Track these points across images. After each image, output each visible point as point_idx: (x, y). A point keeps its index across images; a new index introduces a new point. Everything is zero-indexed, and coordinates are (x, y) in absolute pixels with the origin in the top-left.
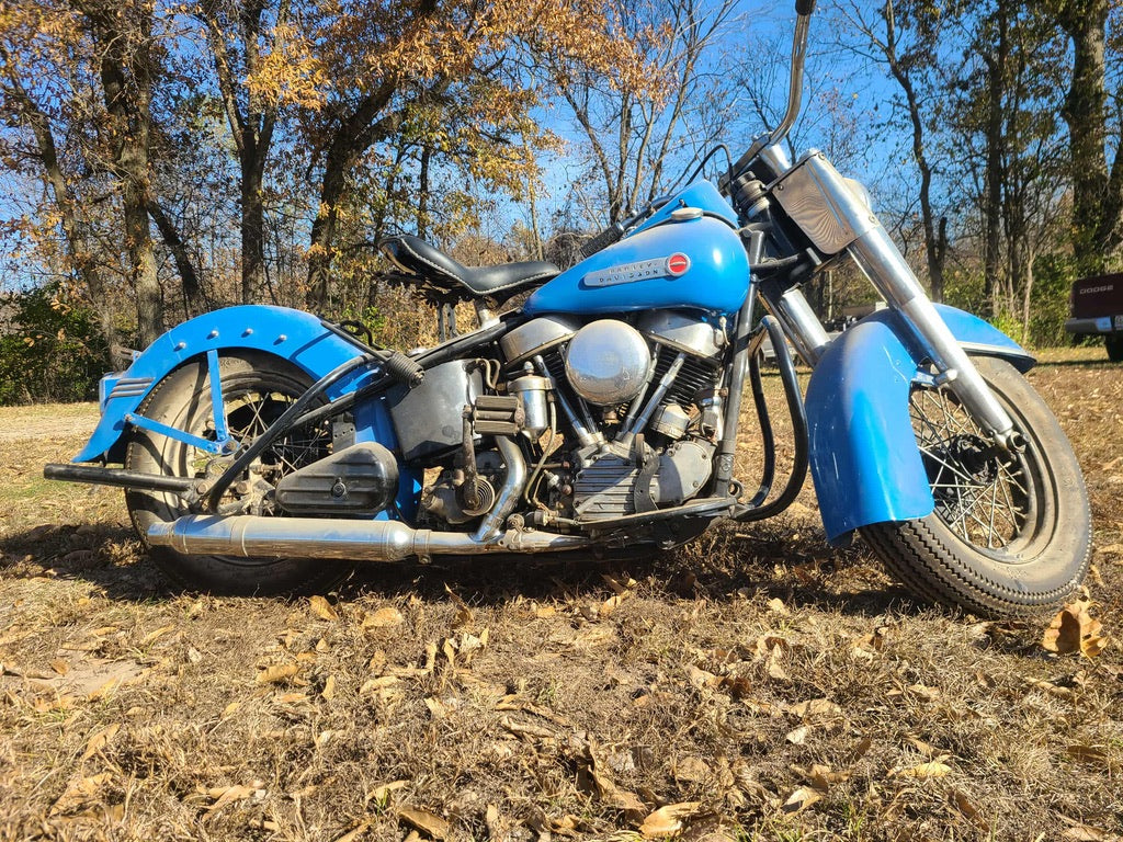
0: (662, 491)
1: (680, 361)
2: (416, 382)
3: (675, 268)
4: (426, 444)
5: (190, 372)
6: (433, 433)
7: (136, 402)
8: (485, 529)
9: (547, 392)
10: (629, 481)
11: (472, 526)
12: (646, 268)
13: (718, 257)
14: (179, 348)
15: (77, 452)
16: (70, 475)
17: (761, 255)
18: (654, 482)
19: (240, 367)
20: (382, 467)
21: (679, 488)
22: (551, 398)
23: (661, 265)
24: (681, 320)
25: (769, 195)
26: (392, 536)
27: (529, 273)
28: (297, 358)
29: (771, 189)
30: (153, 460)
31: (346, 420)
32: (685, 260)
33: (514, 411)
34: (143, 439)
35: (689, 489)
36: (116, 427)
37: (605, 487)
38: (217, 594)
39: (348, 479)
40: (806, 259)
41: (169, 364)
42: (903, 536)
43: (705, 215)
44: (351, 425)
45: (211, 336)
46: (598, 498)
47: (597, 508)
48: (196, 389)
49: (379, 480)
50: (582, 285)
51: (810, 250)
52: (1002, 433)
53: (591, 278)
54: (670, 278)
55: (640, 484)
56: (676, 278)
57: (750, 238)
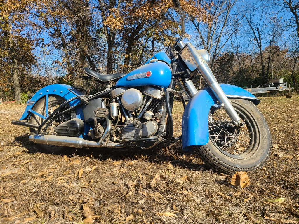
0: (143, 134)
1: (151, 100)
2: (87, 104)
3: (148, 75)
4: (90, 119)
5: (43, 100)
6: (92, 116)
7: (31, 107)
8: (100, 141)
9: (118, 107)
10: (135, 131)
11: (97, 140)
12: (141, 75)
13: (162, 72)
14: (40, 94)
15: (20, 118)
16: (16, 123)
17: (176, 71)
18: (141, 131)
19: (54, 99)
20: (78, 125)
21: (147, 133)
22: (119, 108)
23: (145, 74)
24: (152, 89)
25: (178, 55)
26: (79, 142)
27: (118, 76)
28: (65, 97)
29: (179, 53)
30: (35, 120)
31: (74, 112)
32: (150, 73)
33: (105, 111)
34: (33, 115)
35: (149, 134)
36: (27, 113)
37: (129, 132)
38: (45, 153)
39: (70, 127)
40: (186, 72)
41: (38, 98)
42: (201, 150)
43: (159, 61)
44: (75, 114)
45: (47, 91)
46: (127, 135)
47: (127, 137)
48: (44, 104)
49: (77, 128)
50: (127, 80)
51: (187, 70)
52: (237, 122)
53: (129, 78)
54: (147, 78)
55: (138, 131)
56: (148, 78)
57: (173, 67)
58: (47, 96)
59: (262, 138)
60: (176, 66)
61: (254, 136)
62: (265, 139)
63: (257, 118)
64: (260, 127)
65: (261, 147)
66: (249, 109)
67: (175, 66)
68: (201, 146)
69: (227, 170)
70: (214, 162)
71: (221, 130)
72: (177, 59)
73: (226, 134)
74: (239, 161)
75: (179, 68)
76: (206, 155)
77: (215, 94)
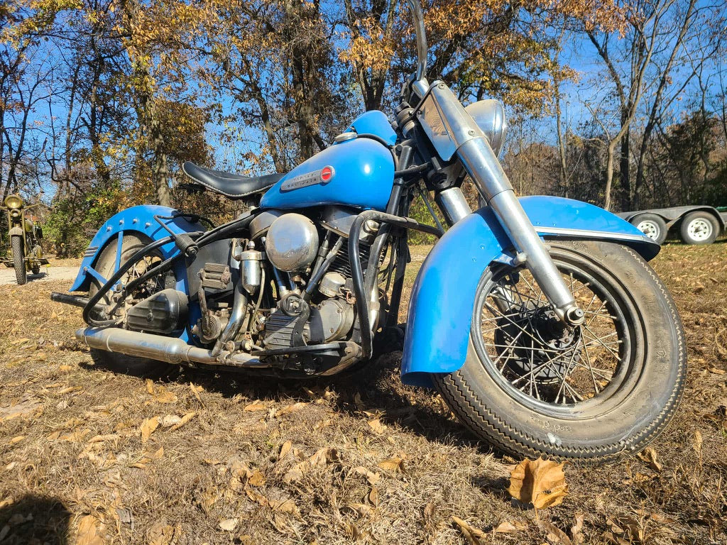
0: (312, 334)
1: (339, 243)
3: (326, 176)
7: (91, 260)
8: (216, 348)
9: (260, 261)
10: (293, 325)
11: (210, 346)
12: (310, 177)
13: (367, 169)
14: (109, 231)
15: (71, 287)
16: (59, 298)
18: (307, 327)
19: (135, 241)
20: (172, 305)
21: (322, 332)
22: (262, 266)
23: (318, 174)
24: (341, 213)
25: (414, 118)
26: (170, 348)
28: (154, 236)
29: (415, 114)
31: (171, 275)
32: (330, 170)
33: (222, 273)
35: (327, 334)
36: (83, 275)
37: (280, 328)
39: (154, 311)
40: (431, 166)
41: (104, 239)
43: (359, 137)
44: (173, 278)
45: (121, 224)
46: (275, 335)
47: (275, 342)
49: (167, 312)
50: (281, 191)
51: (434, 159)
52: (562, 308)
53: (285, 186)
54: (323, 184)
55: (299, 328)
57: (400, 152)
58: (121, 234)
59: (654, 358)
60: (410, 149)
61: (629, 352)
62: (662, 361)
63: (644, 297)
64: (651, 325)
65: (646, 384)
66: (621, 270)
67: (406, 149)
68: (446, 374)
69: (522, 449)
70: (483, 424)
71: (520, 330)
72: (411, 130)
73: (535, 342)
74: (562, 425)
75: (416, 156)
76: (460, 403)
77: (503, 225)
